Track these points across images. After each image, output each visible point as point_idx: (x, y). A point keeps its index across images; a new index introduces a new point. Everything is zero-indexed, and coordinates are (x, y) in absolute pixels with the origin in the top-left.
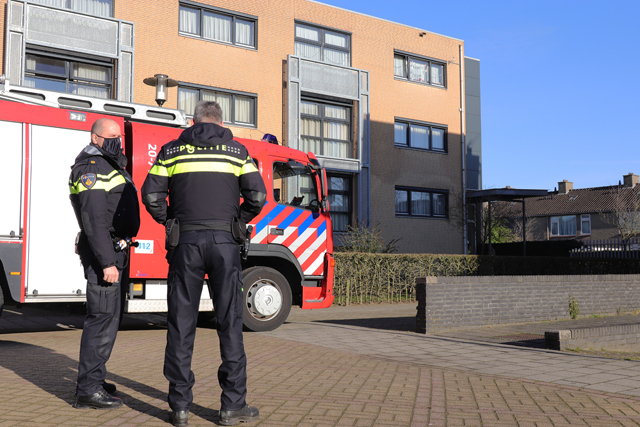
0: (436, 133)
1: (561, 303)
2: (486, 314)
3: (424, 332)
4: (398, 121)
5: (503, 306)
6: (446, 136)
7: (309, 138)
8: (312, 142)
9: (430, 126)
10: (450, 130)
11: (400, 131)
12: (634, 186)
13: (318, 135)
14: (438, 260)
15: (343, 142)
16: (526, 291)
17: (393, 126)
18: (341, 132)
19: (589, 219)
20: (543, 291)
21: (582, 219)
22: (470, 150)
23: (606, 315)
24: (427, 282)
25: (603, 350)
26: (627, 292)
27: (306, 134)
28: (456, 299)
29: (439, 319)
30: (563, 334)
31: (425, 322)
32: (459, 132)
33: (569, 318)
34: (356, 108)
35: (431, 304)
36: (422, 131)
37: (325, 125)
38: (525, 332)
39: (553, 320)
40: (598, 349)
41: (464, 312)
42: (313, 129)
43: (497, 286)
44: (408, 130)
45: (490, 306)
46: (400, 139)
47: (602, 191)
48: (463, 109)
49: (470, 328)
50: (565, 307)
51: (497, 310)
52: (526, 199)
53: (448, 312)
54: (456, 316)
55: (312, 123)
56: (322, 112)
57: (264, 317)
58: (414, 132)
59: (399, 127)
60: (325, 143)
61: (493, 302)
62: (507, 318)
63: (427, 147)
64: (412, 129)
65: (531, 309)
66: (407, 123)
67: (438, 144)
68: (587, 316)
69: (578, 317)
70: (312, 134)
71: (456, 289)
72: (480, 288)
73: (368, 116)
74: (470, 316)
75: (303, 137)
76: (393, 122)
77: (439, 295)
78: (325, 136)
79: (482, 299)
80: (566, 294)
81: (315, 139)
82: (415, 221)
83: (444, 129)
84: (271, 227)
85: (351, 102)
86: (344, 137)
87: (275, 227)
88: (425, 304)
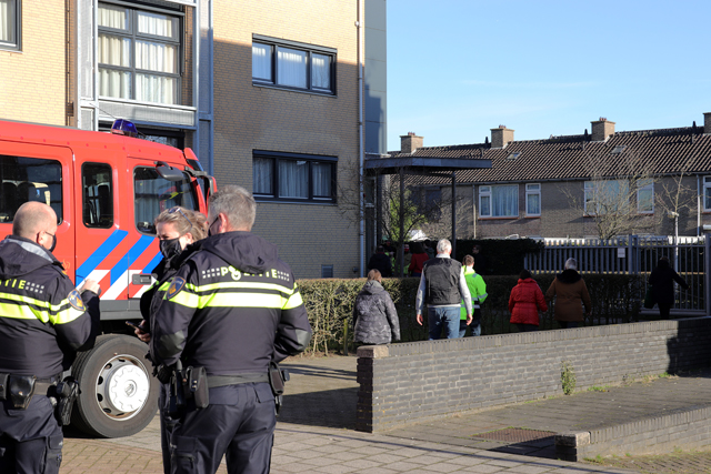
0: (318, 61)
1: (551, 373)
2: (453, 397)
3: (369, 430)
4: (257, 40)
5: (475, 382)
6: (333, 67)
7: (110, 68)
8: (116, 75)
9: (308, 50)
10: (341, 58)
11: (260, 57)
12: (607, 138)
13: (126, 64)
14: (343, 289)
15: (168, 76)
16: (506, 359)
17: (249, 49)
18: (164, 59)
19: (538, 191)
20: (528, 357)
21: (528, 191)
22: (367, 88)
23: (609, 385)
24: (375, 355)
25: (627, 455)
26: (636, 350)
27: (106, 62)
28: (413, 377)
29: (391, 409)
30: (581, 438)
31: (371, 415)
32: (354, 61)
33: (561, 393)
34: (190, 18)
35: (380, 388)
36: (296, 57)
37: (138, 45)
38: (512, 424)
39: (540, 398)
40: (622, 455)
41: (423, 396)
42: (118, 52)
43: (468, 354)
44: (274, 57)
45: (458, 385)
46: (261, 71)
47: (558, 146)
48: (362, 23)
49: (432, 419)
50: (556, 378)
51: (467, 390)
52: (456, 173)
53: (402, 398)
54: (413, 403)
55: (116, 43)
56: (134, 23)
57: (122, 414)
58: (283, 60)
59: (260, 52)
60: (138, 78)
61: (462, 378)
62: (480, 400)
63: (304, 86)
64: (279, 54)
65: (511, 384)
66: (273, 45)
67: (322, 80)
68: (585, 389)
69: (574, 392)
70: (116, 62)
71: (413, 362)
72: (446, 359)
73: (210, 32)
74: (432, 401)
75: (102, 67)
76: (249, 41)
77: (390, 374)
78: (138, 66)
79: (447, 374)
80: (559, 358)
81: (121, 70)
82: (284, 208)
83: (331, 55)
84: (132, 272)
85: (182, 8)
86: (170, 68)
87: (138, 272)
88: (371, 389)
